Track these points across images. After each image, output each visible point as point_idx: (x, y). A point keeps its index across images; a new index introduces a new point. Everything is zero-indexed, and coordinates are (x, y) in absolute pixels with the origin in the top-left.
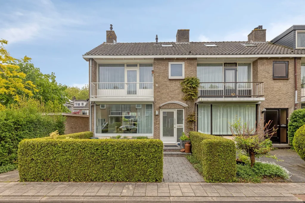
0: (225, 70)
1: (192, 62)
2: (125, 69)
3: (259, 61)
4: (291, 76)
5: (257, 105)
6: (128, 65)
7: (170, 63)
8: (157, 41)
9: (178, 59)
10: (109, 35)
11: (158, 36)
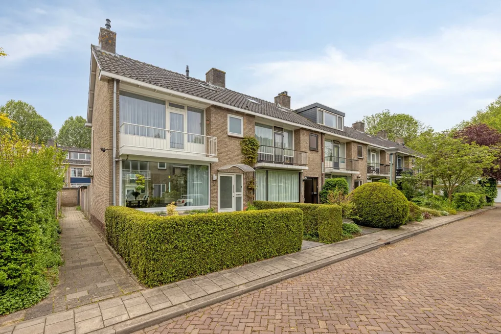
0: (275, 133)
1: (251, 119)
2: (167, 109)
3: (301, 131)
4: (320, 149)
5: (300, 174)
6: (172, 105)
7: (229, 115)
8: (188, 75)
9: (237, 113)
10: (107, 36)
11: (189, 67)
